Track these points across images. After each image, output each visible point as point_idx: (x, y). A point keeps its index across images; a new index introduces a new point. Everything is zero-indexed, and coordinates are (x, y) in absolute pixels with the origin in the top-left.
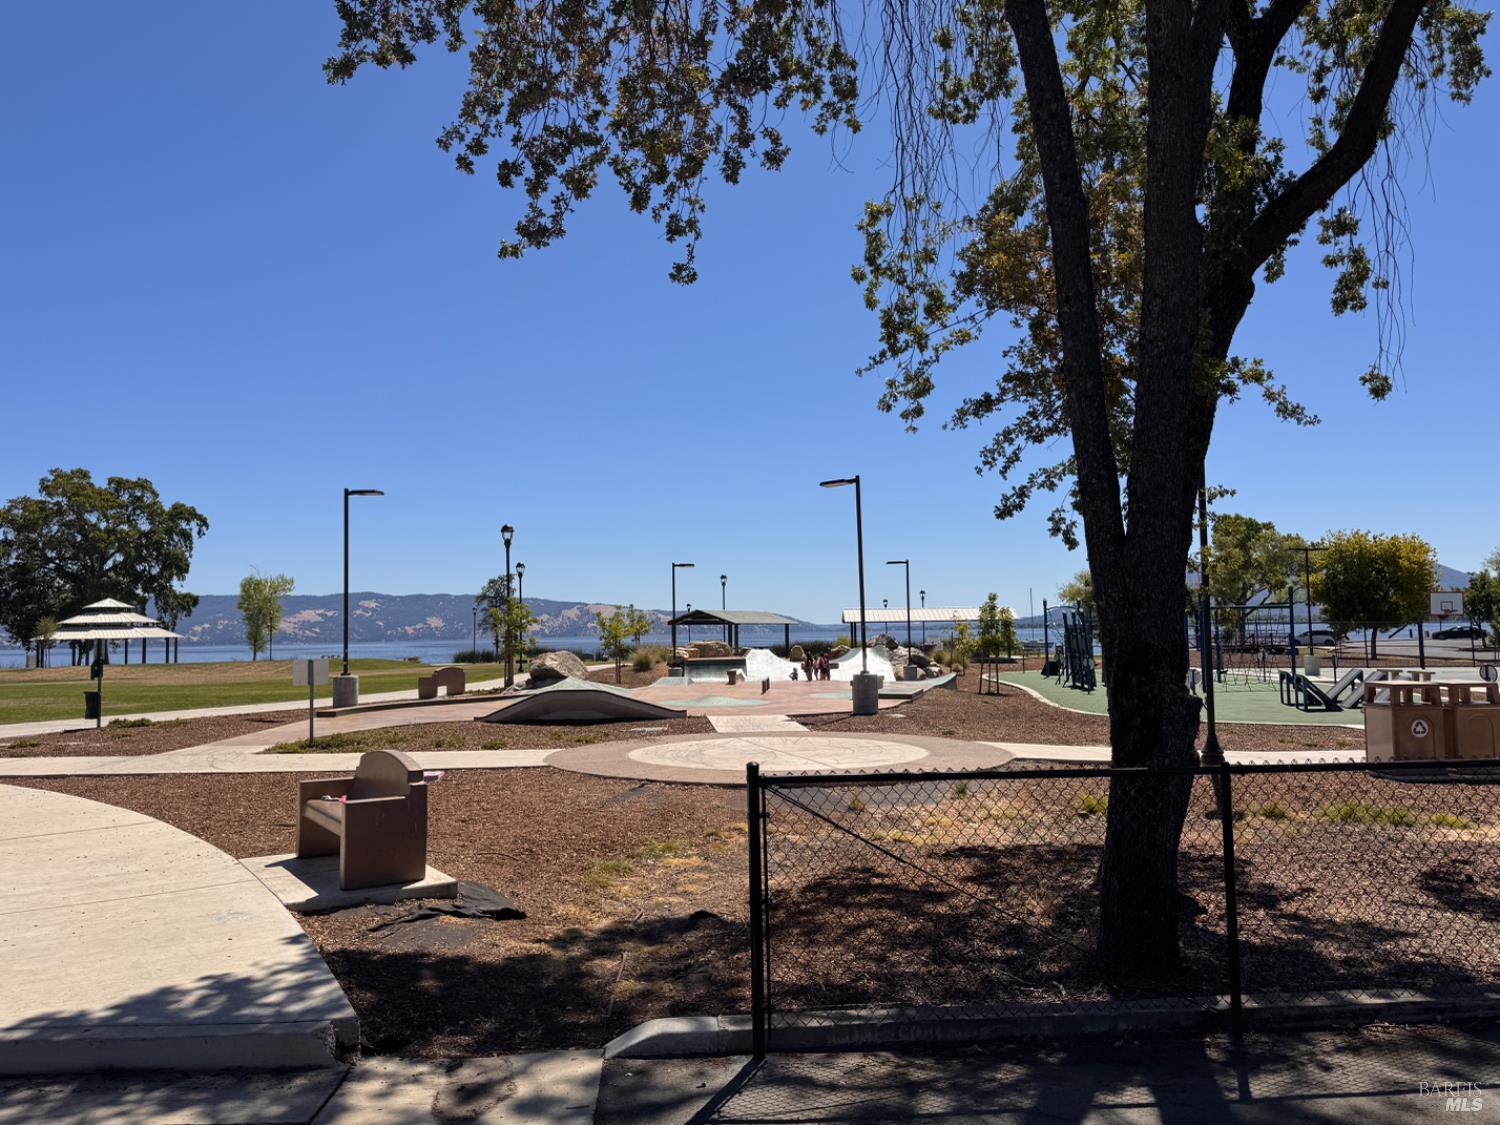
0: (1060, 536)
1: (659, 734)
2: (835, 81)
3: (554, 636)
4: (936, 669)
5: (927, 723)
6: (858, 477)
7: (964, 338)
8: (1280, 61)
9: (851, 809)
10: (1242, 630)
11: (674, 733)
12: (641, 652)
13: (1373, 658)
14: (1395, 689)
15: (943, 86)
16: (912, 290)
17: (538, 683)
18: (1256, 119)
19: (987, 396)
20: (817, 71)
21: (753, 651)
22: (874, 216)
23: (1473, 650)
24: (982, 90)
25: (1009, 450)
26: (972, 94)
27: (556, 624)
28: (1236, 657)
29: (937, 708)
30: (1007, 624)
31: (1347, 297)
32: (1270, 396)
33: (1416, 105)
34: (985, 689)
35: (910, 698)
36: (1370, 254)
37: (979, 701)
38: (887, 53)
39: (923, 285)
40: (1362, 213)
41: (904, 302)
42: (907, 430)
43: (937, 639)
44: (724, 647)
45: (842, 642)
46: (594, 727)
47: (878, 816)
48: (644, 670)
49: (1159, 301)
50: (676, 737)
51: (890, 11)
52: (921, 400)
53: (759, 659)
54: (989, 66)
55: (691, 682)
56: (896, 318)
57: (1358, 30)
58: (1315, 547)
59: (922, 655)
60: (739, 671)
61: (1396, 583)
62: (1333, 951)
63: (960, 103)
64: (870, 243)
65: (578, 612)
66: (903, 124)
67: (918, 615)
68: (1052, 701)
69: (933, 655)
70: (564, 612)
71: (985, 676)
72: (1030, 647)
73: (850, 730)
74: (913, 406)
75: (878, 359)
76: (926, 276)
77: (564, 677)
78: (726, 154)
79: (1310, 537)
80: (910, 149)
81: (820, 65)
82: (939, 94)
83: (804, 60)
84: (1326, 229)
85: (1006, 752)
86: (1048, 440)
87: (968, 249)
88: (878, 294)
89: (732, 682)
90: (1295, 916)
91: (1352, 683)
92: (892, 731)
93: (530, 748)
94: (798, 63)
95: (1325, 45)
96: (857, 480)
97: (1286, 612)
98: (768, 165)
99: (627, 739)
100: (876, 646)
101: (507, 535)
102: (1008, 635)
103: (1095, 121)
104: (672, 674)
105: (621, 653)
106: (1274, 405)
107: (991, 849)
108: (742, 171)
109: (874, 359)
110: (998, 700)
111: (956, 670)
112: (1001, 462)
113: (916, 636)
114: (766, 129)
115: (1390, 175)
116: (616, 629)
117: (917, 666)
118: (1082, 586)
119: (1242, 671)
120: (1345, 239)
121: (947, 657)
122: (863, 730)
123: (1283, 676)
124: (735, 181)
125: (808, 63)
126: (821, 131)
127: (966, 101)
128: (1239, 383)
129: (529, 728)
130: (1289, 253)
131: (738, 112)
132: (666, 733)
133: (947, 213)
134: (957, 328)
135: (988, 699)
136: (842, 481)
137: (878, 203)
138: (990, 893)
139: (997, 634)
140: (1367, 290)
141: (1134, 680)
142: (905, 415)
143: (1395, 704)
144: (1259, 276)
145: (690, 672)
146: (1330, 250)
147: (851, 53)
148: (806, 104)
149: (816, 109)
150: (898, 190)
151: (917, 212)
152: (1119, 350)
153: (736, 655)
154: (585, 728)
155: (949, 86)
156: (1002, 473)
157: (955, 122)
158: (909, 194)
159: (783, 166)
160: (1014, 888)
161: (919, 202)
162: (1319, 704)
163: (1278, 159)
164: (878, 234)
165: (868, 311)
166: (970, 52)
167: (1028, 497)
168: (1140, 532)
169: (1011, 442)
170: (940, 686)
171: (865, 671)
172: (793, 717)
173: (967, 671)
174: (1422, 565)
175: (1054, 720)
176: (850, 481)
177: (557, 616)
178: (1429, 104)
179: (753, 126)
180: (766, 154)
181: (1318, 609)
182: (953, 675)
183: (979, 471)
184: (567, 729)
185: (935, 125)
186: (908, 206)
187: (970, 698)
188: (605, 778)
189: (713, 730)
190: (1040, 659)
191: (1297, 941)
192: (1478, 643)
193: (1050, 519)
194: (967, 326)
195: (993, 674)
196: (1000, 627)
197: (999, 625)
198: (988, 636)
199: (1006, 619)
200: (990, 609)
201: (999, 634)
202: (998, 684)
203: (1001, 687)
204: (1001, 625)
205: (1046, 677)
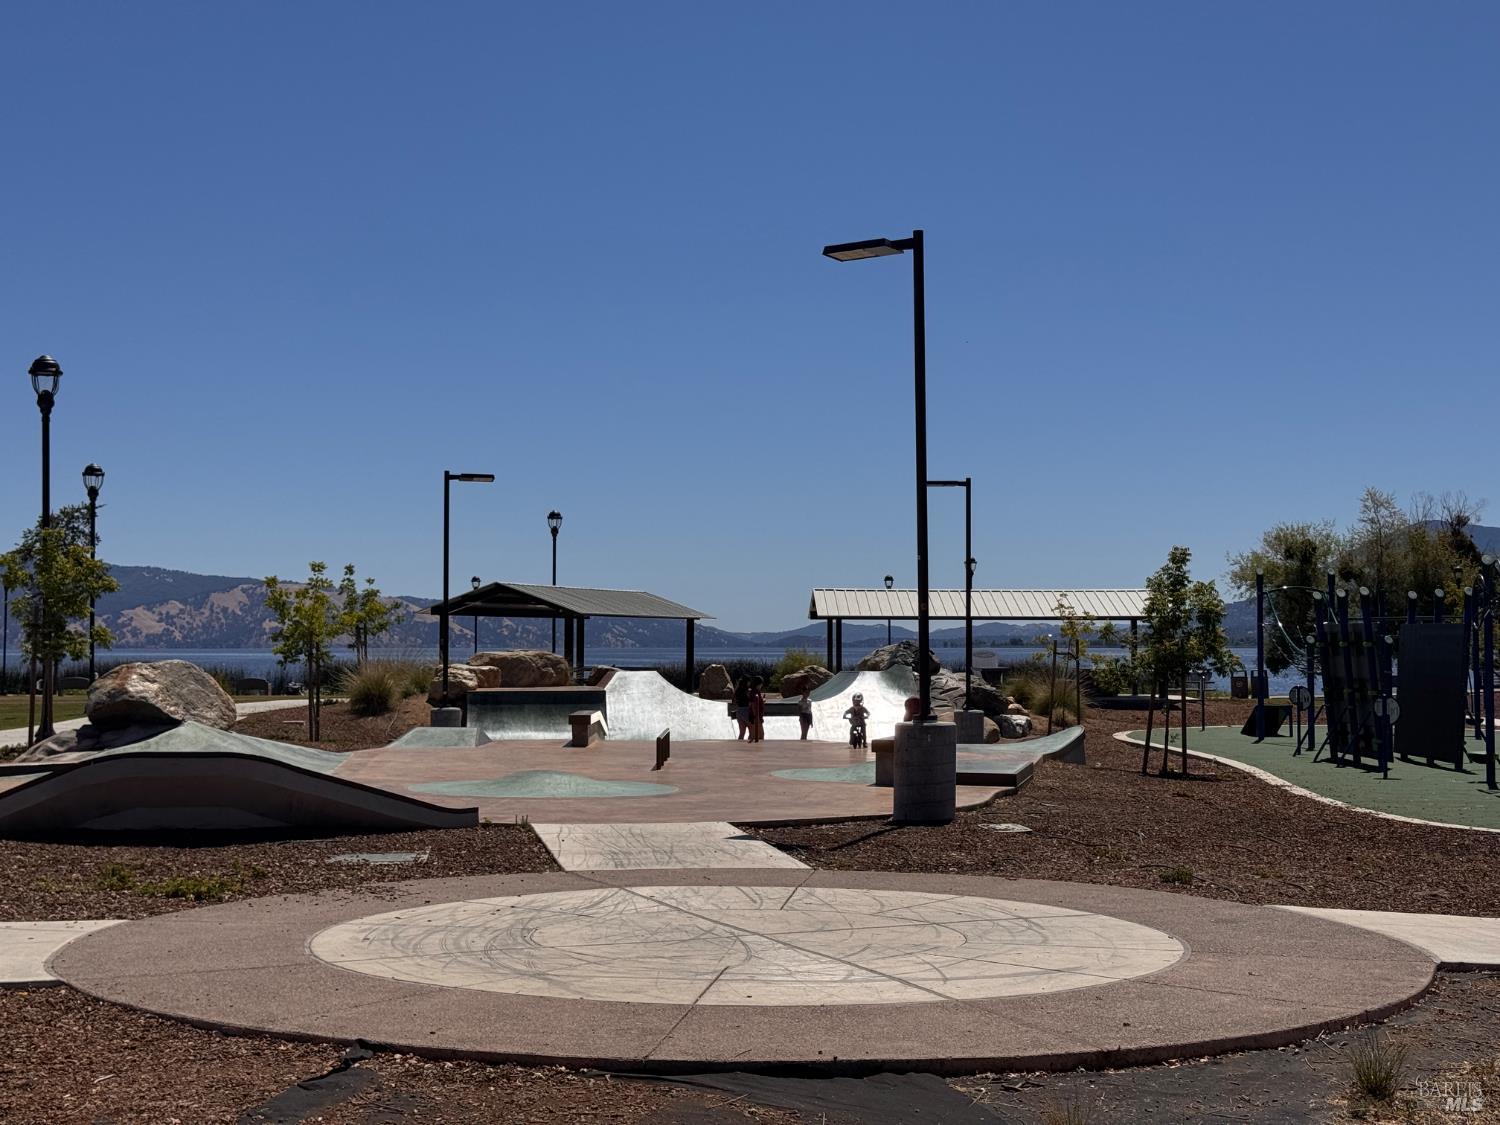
1: (404, 873)
3: (192, 646)
4: (1021, 719)
6: (919, 235)
11: (446, 870)
12: (369, 672)
17: (107, 737)
21: (619, 674)
27: (197, 622)
34: (1156, 763)
37: (1141, 790)
44: (555, 664)
46: (231, 853)
48: (375, 714)
50: (453, 882)
53: (634, 691)
55: (483, 740)
60: (596, 716)
65: (244, 599)
68: (1317, 792)
69: (1007, 688)
70: (215, 597)
71: (1122, 736)
77: (177, 723)
89: (579, 741)
93: (30, 916)
96: (916, 243)
99: (315, 889)
101: (45, 383)
104: (438, 720)
105: (323, 678)
116: (310, 618)
117: (981, 711)
118: (1278, 559)
129: (51, 851)
132: (424, 871)
135: (1161, 786)
136: (881, 243)
139: (1186, 640)
145: (479, 720)
153: (580, 682)
154: (205, 855)
170: (1052, 758)
172: (754, 829)
176: (899, 246)
177: (199, 605)
182: (1076, 732)
184: (153, 856)
188: (226, 1032)
189: (552, 863)
195: (1176, 731)
196: (1194, 624)
197: (1191, 619)
198: (1167, 644)
199: (1208, 606)
200: (1172, 584)
201: (1193, 641)
202: (1184, 755)
203: (1189, 761)
204: (1195, 619)
205: (1257, 739)
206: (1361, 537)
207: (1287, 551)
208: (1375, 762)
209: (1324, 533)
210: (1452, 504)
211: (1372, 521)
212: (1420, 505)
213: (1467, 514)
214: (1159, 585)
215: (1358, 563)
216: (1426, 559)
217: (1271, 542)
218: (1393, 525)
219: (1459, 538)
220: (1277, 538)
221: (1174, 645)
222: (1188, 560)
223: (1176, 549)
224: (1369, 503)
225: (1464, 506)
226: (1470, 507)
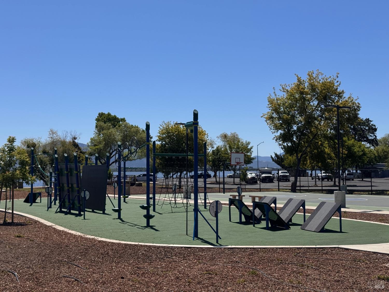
196: (17, 166)
197: (16, 164)
198: (7, 173)
199: (23, 159)
200: (9, 150)
201: (18, 172)
202: (13, 213)
203: (14, 215)
204: (18, 164)
205: (30, 204)
206: (48, 142)
207: (28, 145)
208: (77, 212)
209: (38, 141)
210: (73, 134)
211: (52, 138)
212: (64, 134)
213: (76, 137)
214: (4, 151)
215: (48, 149)
216: (66, 148)
217: (23, 143)
218: (57, 139)
219: (74, 143)
220: (25, 142)
221: (10, 173)
222: (15, 141)
223: (10, 137)
224: (51, 133)
225: (76, 134)
226: (77, 135)
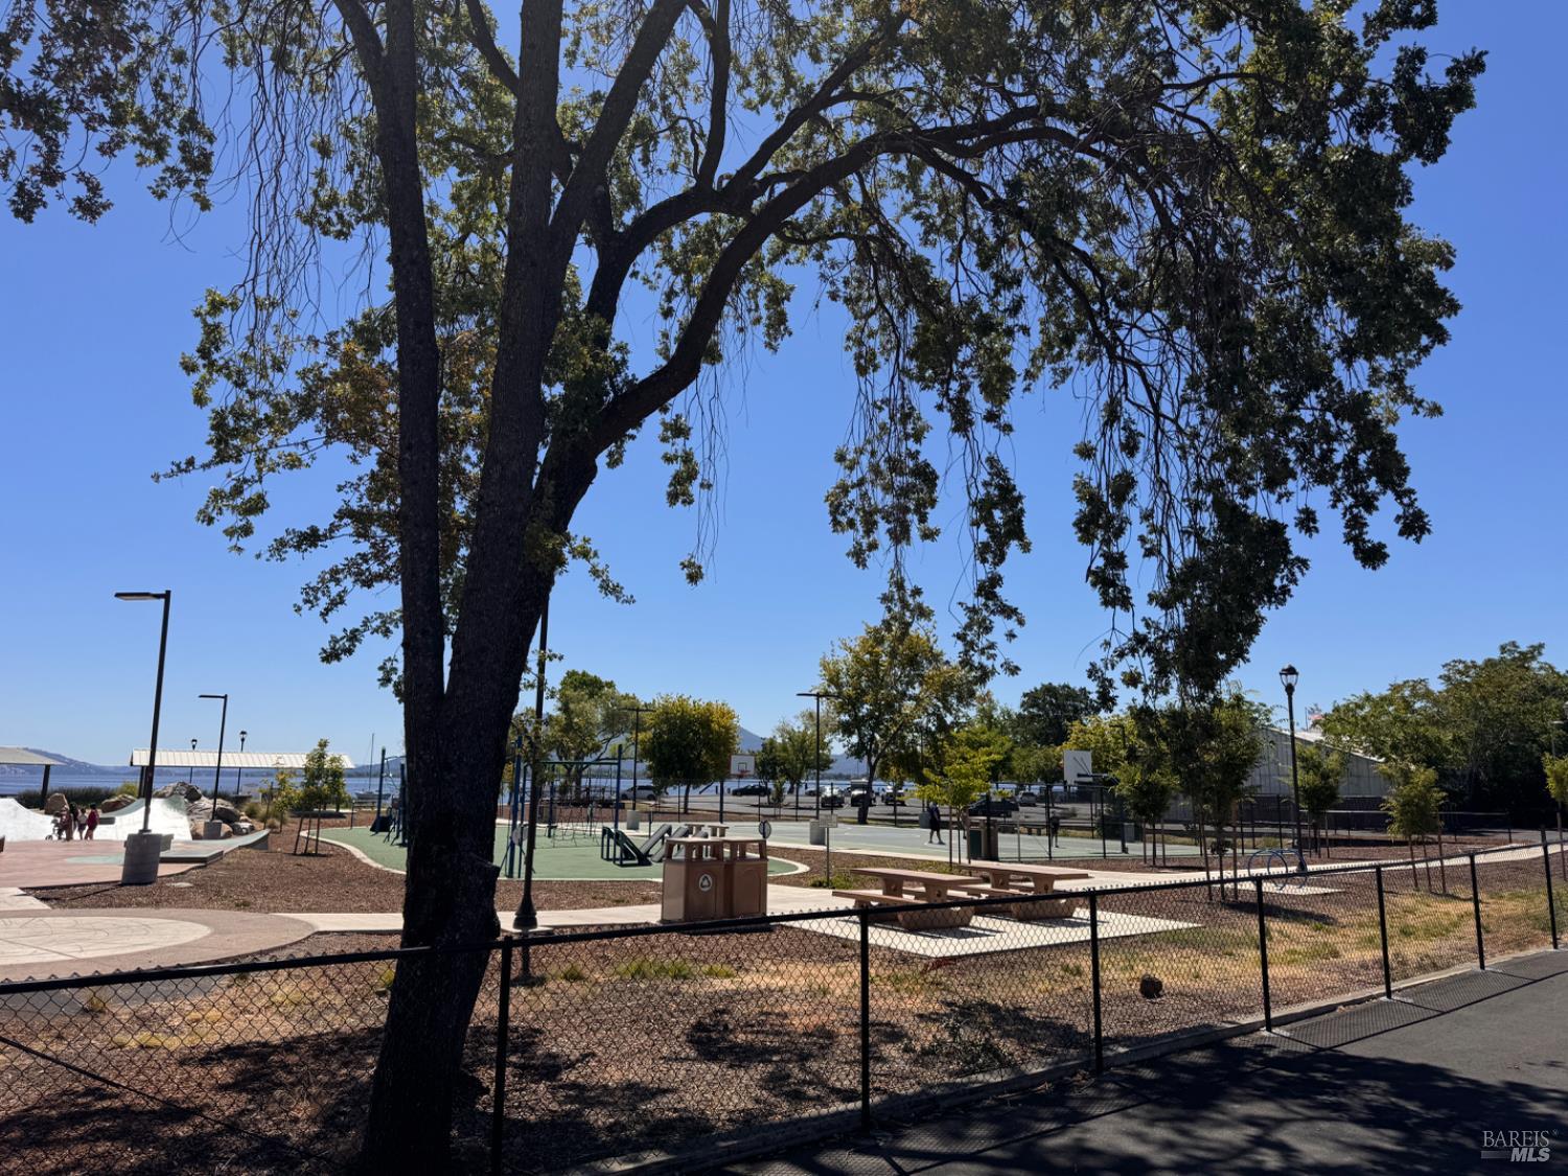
0: (390, 687)
2: (185, 148)
4: (246, 825)
5: (218, 893)
6: (168, 592)
7: (294, 463)
8: (635, 274)
9: (85, 1011)
10: (579, 783)
13: (685, 813)
14: (690, 846)
15: (316, 194)
16: (253, 395)
18: (610, 321)
19: (314, 530)
20: (163, 129)
22: (216, 307)
23: (759, 806)
24: (360, 211)
25: (334, 590)
26: (348, 212)
28: (567, 812)
29: (237, 873)
30: (337, 774)
31: (678, 492)
32: (595, 572)
33: (739, 343)
34: (301, 849)
35: (203, 862)
36: (697, 458)
37: (290, 864)
38: (253, 138)
39: (267, 394)
40: (693, 422)
41: (241, 407)
42: (231, 549)
43: (253, 790)
45: (127, 790)
47: (124, 1018)
49: (499, 467)
51: (263, 100)
52: (251, 518)
54: (369, 191)
56: (231, 422)
57: (699, 268)
58: (648, 708)
59: (230, 807)
61: (707, 744)
62: (599, 1118)
63: (332, 215)
64: (207, 334)
66: (263, 220)
67: (231, 760)
68: (376, 860)
69: (246, 808)
71: (304, 834)
72: (363, 799)
73: (110, 906)
74: (241, 524)
75: (183, 466)
76: (271, 385)
78: (21, 186)
79: (644, 698)
80: (268, 247)
81: (168, 124)
82: (310, 200)
83: (148, 112)
84: (666, 430)
85: (308, 925)
86: (377, 586)
87: (310, 371)
88: (210, 392)
90: (574, 1085)
91: (663, 837)
92: (170, 905)
94: (140, 112)
95: (676, 272)
96: (167, 596)
97: (615, 767)
98: (79, 214)
100: (170, 797)
102: (336, 786)
103: (472, 276)
106: (599, 581)
107: (265, 1045)
108: (39, 211)
109: (178, 466)
110: (315, 863)
111: (272, 827)
112: (324, 602)
113: (228, 785)
114: (83, 174)
115: (716, 396)
117: (223, 821)
119: (570, 826)
120: (680, 441)
121: (263, 810)
122: (130, 905)
123: (606, 831)
124: (29, 220)
125: (154, 118)
126: (161, 195)
127: (340, 216)
128: (568, 556)
130: (628, 445)
131: (46, 143)
133: (304, 327)
134: (287, 450)
135: (302, 860)
136: (147, 594)
137: (223, 293)
138: (250, 1101)
139: (322, 785)
140: (694, 488)
141: (435, 848)
142: (230, 533)
143: (688, 860)
144: (602, 460)
146: (668, 448)
147: (209, 125)
148: (142, 161)
149: (157, 170)
150: (249, 286)
151: (269, 315)
152: (460, 506)
155: (324, 194)
156: (322, 614)
157: (326, 233)
158: (261, 292)
159: (99, 220)
160: (278, 1093)
161: (273, 305)
162: (633, 858)
163: (624, 361)
164: (217, 326)
165: (196, 407)
166: (350, 169)
167: (360, 641)
168: (459, 692)
169: (338, 582)
170: (247, 846)
171: (145, 829)
172: (29, 891)
173: (284, 828)
174: (728, 729)
175: (372, 883)
176: (158, 596)
178: (748, 344)
179: (64, 164)
180: (79, 201)
181: (643, 766)
182: (265, 832)
183: (298, 609)
185: (302, 231)
186: (259, 305)
187: (281, 860)
190: (369, 812)
191: (571, 1111)
192: (764, 799)
193: (381, 668)
194: (300, 451)
195: (314, 831)
196: (328, 777)
197: (327, 775)
199: (335, 768)
200: (318, 757)
204: (329, 775)
205: (375, 833)
214: (312, 756)
222: (327, 745)
223: (322, 740)
